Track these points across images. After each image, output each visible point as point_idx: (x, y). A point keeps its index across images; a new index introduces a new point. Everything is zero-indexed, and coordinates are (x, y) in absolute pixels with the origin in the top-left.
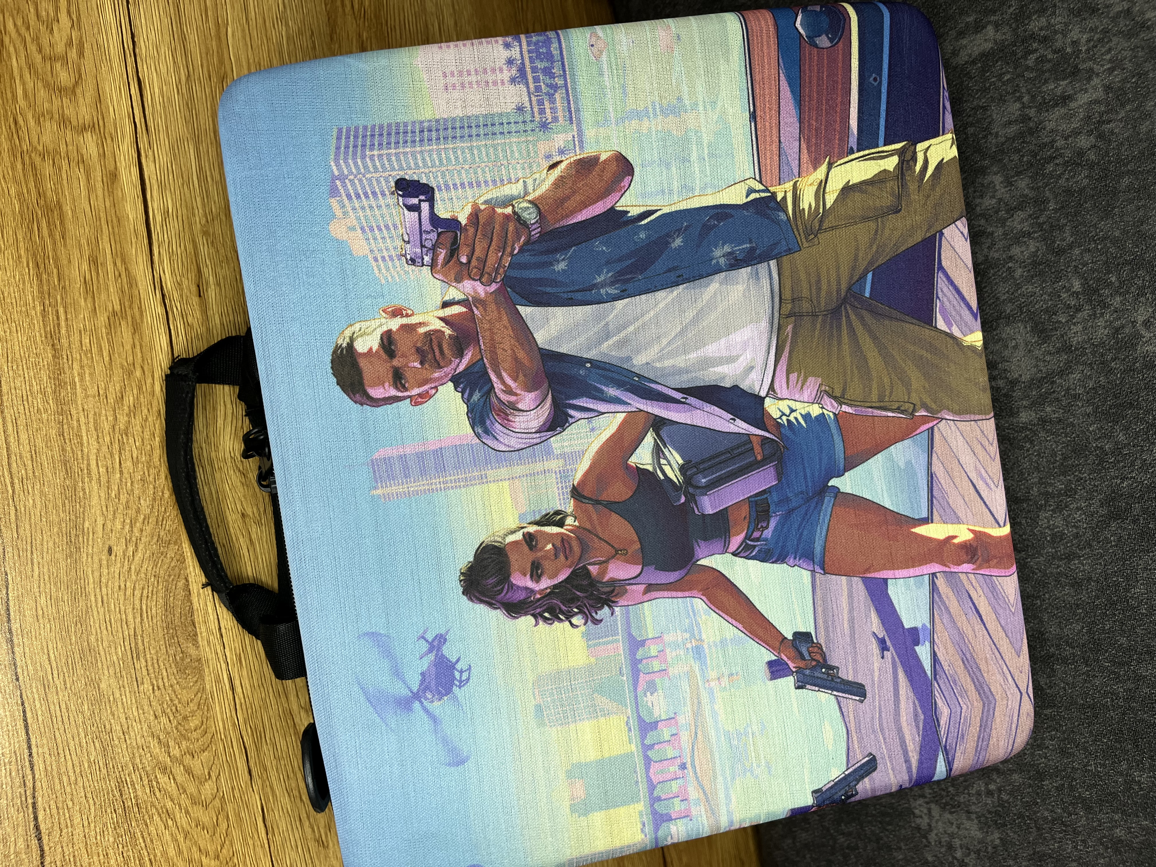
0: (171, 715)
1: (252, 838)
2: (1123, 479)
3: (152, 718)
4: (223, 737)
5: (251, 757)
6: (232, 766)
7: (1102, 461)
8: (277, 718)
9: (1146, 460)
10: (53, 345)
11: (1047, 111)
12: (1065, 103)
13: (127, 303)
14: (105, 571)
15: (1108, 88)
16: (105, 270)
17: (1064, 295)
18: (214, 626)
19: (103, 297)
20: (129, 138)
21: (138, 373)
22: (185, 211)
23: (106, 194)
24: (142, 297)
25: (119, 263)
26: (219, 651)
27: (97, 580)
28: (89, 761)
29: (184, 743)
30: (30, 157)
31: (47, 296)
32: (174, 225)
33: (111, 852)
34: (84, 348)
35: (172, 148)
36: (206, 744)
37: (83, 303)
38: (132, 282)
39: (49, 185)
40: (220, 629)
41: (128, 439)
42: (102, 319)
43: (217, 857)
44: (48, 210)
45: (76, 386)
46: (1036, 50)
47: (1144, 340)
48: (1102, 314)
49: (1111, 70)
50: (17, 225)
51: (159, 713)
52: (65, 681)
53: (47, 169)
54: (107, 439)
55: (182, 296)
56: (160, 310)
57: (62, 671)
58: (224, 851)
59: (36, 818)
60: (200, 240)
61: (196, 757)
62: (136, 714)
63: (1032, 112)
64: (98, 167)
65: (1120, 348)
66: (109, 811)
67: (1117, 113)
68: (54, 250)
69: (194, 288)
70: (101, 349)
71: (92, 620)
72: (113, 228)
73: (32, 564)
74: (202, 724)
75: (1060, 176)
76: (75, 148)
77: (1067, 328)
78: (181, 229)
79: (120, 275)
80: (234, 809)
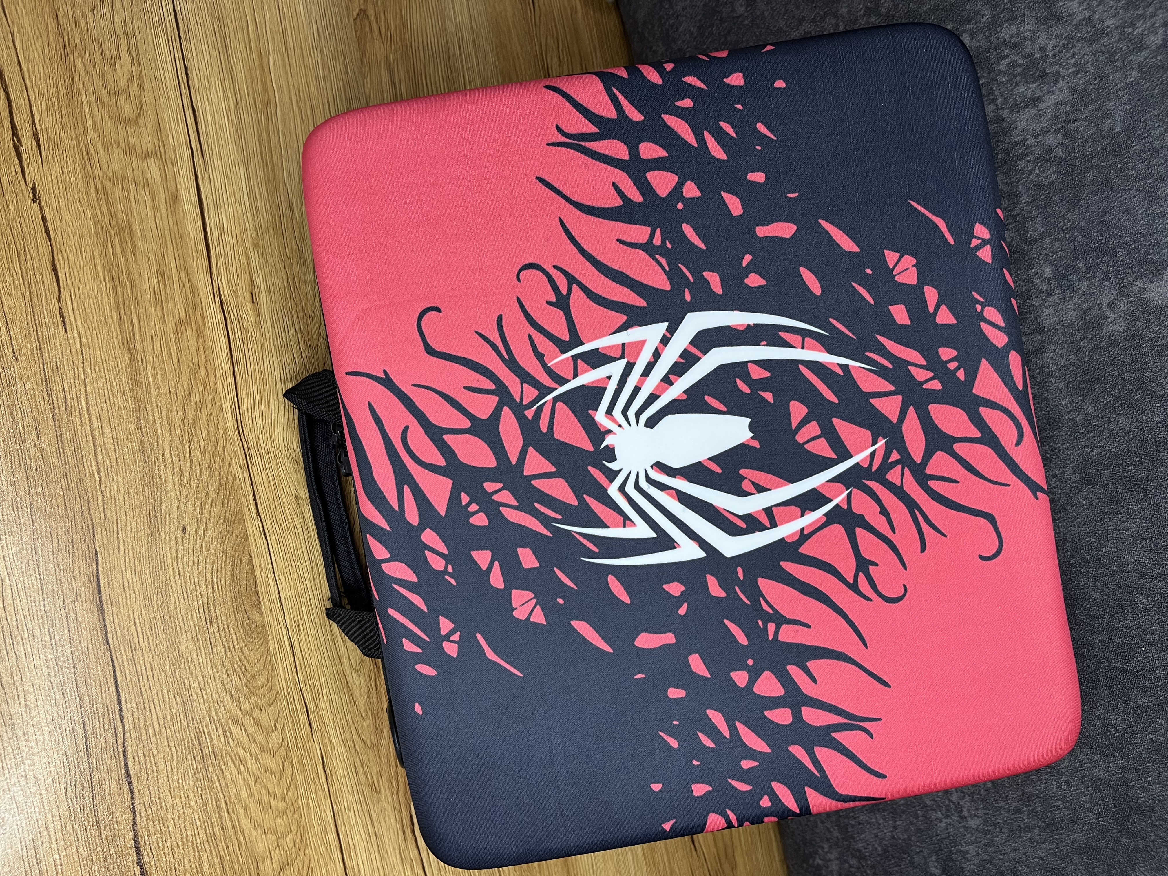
0: (240, 674)
1: (314, 783)
2: (1093, 448)
3: (225, 676)
4: (286, 693)
5: (311, 711)
6: (294, 719)
7: (1074, 432)
8: (332, 677)
9: (1112, 430)
10: (129, 350)
11: (1019, 112)
12: (1035, 104)
13: (191, 311)
14: (181, 548)
15: (1073, 90)
16: (171, 281)
17: (1037, 281)
18: (275, 596)
19: (171, 305)
20: (187, 163)
21: (203, 373)
22: (238, 227)
23: (170, 214)
24: (203, 305)
25: (183, 275)
26: (280, 618)
27: (174, 555)
28: (171, 715)
29: (253, 698)
30: (102, 182)
31: (122, 307)
32: (230, 240)
33: (191, 794)
34: (156, 352)
35: (225, 170)
36: (271, 701)
37: (153, 312)
38: (195, 292)
39: (120, 207)
40: (280, 598)
41: (196, 431)
42: (171, 325)
43: (284, 799)
44: (120, 230)
45: (150, 385)
46: (1007, 56)
47: (1109, 320)
48: (1072, 297)
49: (1076, 73)
50: (93, 243)
51: (231, 672)
52: (149, 644)
53: (117, 193)
54: (178, 431)
55: (237, 303)
56: (219, 316)
57: (147, 635)
58: (289, 793)
59: (126, 765)
60: (251, 252)
61: (263, 709)
62: (211, 672)
63: (1005, 113)
64: (161, 190)
65: (1088, 328)
66: (189, 758)
67: (1082, 113)
68: (127, 265)
69: (248, 295)
70: (171, 352)
71: (171, 590)
72: (176, 244)
73: (118, 542)
74: (268, 682)
75: (1031, 172)
76: (140, 173)
77: (1040, 311)
78: (235, 242)
79: (184, 286)
80: (297, 756)
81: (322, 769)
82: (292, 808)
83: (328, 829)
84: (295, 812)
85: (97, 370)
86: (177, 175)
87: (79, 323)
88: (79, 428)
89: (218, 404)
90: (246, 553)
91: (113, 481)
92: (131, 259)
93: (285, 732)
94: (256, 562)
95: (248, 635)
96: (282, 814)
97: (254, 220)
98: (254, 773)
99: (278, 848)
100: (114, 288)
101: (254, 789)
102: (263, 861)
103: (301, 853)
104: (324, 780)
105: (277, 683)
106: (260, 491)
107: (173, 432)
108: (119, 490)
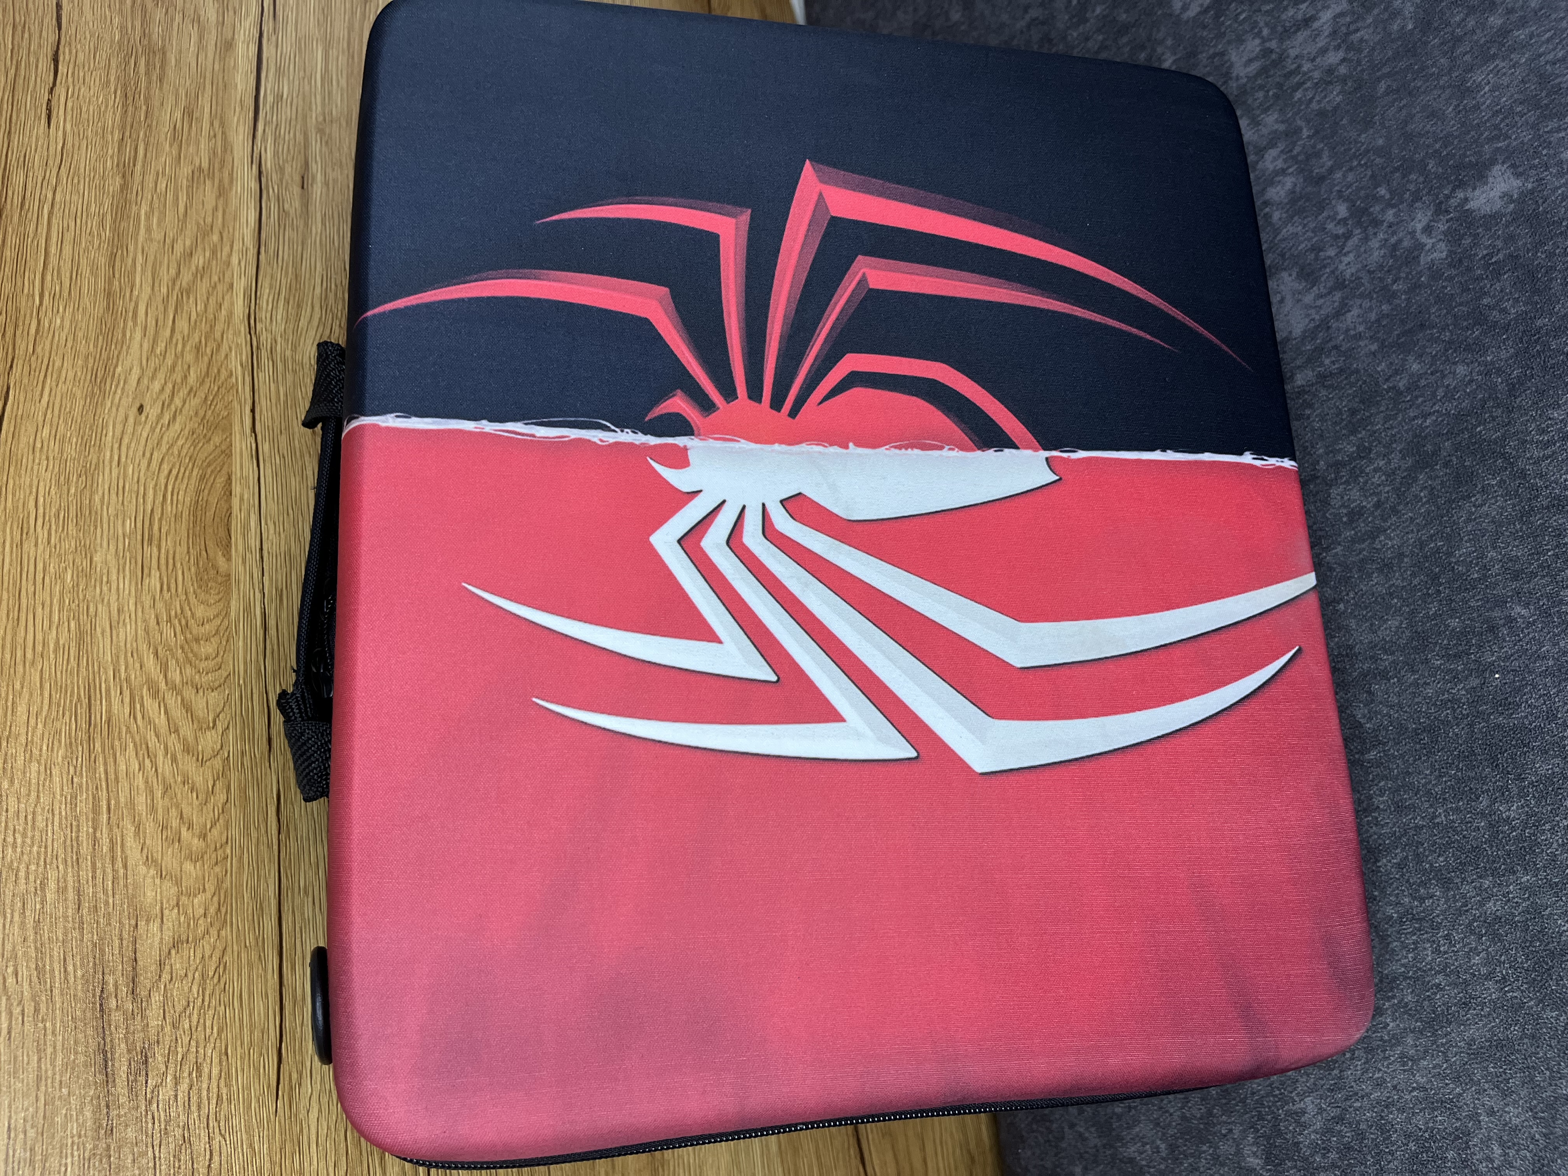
81: (274, 814)
82: (214, 856)
83: (266, 910)
84: (217, 863)
85: (76, 181)
86: (237, 24)
87: (68, 126)
88: (31, 235)
89: (227, 279)
90: (224, 472)
91: (58, 312)
92: (155, 85)
93: (228, 737)
94: (237, 489)
95: (201, 580)
96: (196, 858)
97: (323, 104)
98: (164, 779)
99: (176, 911)
100: (125, 106)
101: (160, 804)
102: (148, 921)
103: (214, 932)
104: (274, 832)
105: (231, 663)
106: (263, 404)
107: (157, 288)
108: (62, 327)
